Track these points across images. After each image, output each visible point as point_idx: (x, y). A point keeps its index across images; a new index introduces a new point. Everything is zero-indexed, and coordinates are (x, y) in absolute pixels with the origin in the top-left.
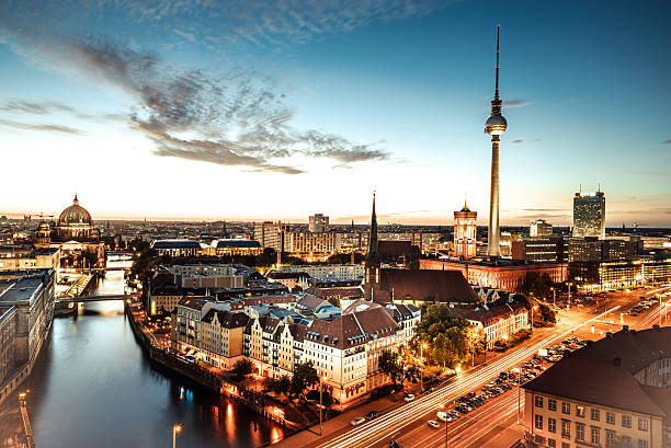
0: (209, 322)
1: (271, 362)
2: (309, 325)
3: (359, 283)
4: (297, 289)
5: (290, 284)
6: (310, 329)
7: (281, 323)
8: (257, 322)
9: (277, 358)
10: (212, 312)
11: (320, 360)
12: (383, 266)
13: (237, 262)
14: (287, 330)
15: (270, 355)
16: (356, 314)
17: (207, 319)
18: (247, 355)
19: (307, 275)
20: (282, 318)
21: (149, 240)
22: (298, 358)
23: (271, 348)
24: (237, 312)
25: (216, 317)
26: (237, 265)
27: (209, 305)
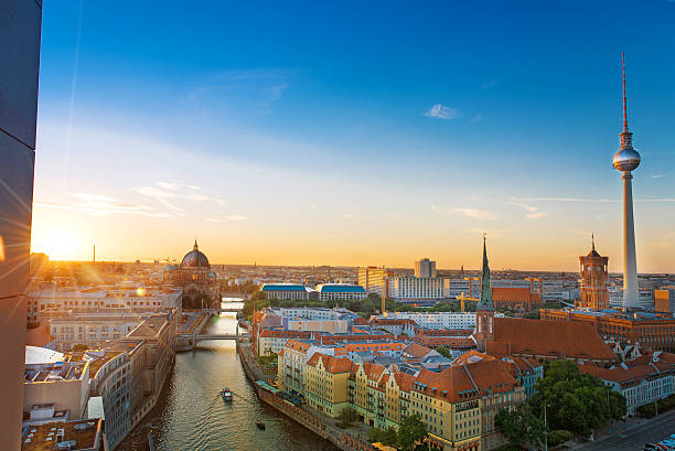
0: (314, 365)
1: (376, 411)
2: (416, 375)
3: (471, 333)
4: (403, 337)
5: (396, 330)
6: (417, 379)
7: (386, 372)
8: (361, 369)
9: (382, 408)
10: (316, 355)
11: (428, 413)
12: (497, 315)
13: (341, 306)
14: (392, 379)
15: (376, 404)
16: (468, 366)
17: (312, 362)
18: (352, 402)
19: (412, 322)
20: (387, 367)
21: (259, 283)
22: (405, 409)
23: (376, 396)
24: (341, 357)
25: (320, 362)
26: (341, 310)
27: (313, 349)
